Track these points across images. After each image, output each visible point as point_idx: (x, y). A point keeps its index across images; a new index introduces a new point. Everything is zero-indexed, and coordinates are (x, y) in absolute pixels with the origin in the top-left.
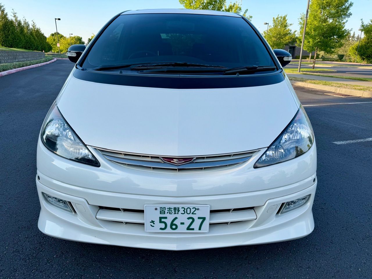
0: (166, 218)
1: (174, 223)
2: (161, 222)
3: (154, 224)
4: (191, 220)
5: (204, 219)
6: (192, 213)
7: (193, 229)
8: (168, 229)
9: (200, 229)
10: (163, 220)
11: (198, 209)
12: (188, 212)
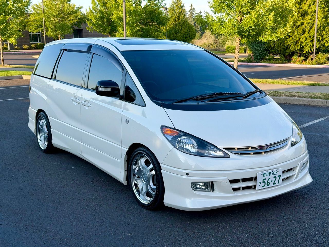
0: (265, 179)
1: (268, 182)
2: (263, 182)
3: (260, 184)
4: (275, 178)
5: (280, 176)
6: (276, 174)
7: (276, 184)
8: (266, 186)
9: (278, 183)
10: (264, 181)
11: (278, 171)
12: (274, 174)
